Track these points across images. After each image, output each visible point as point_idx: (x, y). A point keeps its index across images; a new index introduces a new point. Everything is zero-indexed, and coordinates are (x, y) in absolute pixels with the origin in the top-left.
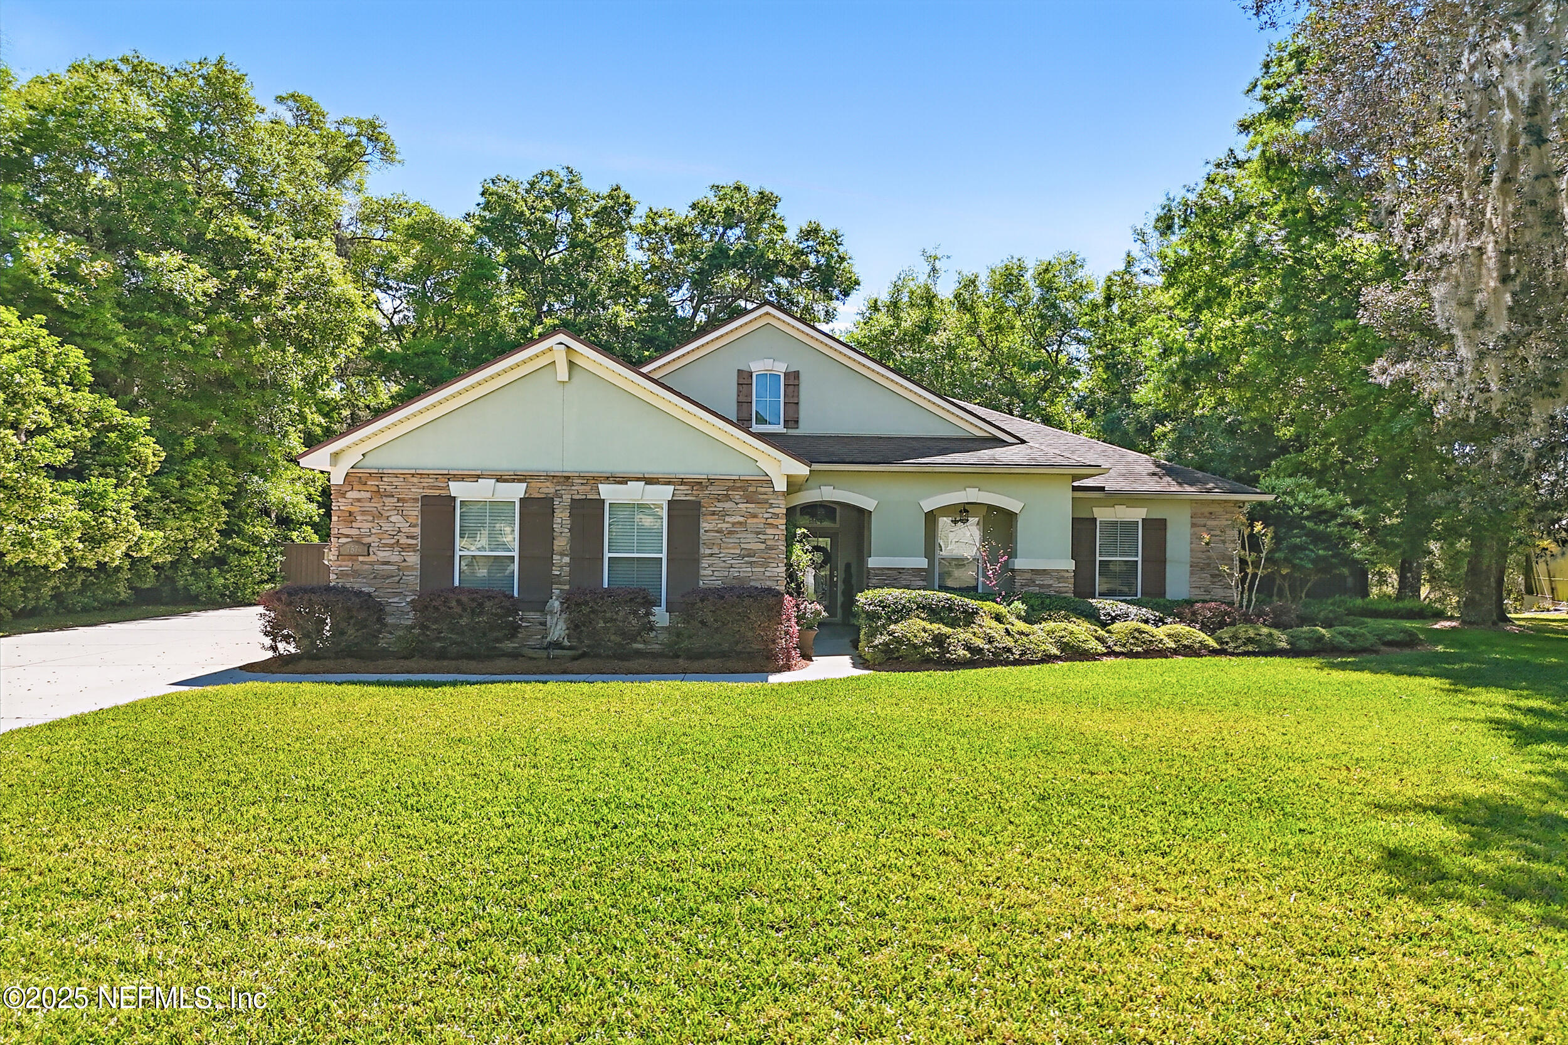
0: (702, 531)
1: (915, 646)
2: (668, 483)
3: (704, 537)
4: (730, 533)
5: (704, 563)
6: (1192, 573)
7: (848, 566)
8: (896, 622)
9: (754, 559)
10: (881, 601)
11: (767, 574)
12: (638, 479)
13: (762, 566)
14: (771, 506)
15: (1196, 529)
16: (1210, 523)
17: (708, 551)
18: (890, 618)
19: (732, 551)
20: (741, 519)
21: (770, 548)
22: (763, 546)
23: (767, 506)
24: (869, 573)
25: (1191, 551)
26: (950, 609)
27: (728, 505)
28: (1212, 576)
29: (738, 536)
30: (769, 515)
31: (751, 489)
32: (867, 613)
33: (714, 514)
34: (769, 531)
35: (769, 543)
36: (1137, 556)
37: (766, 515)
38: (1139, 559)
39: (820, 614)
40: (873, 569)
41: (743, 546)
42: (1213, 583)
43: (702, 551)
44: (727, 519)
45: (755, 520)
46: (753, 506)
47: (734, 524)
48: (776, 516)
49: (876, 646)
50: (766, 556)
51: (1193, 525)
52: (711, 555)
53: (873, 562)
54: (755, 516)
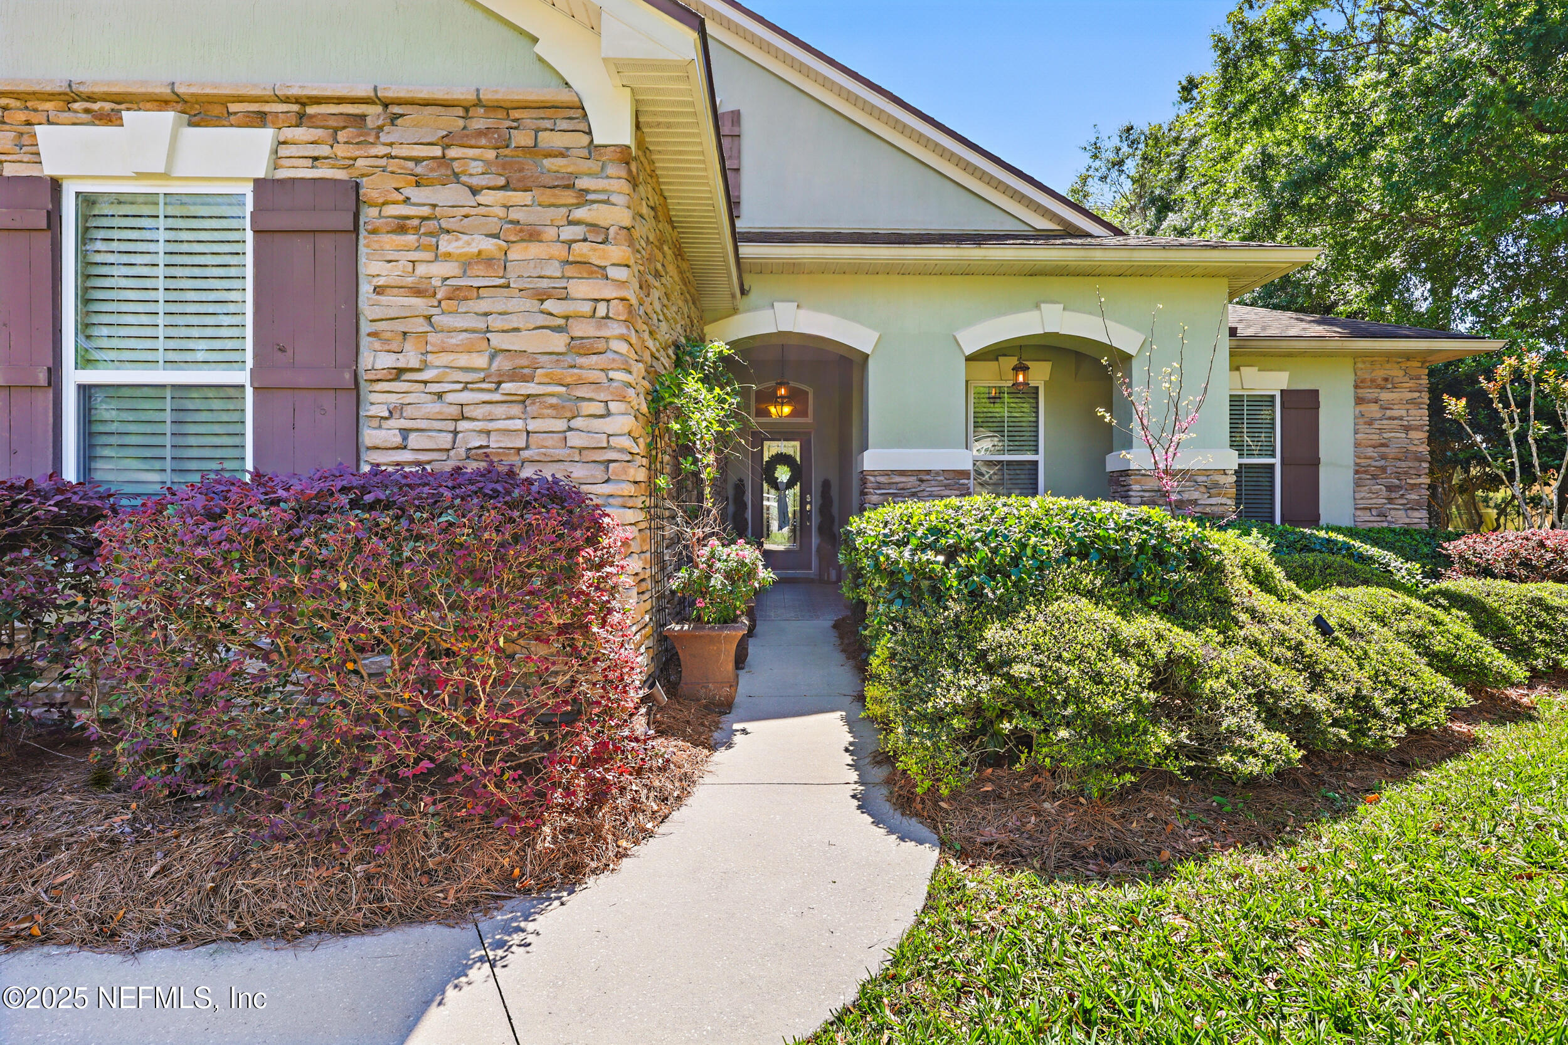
0: (365, 289)
1: (1100, 728)
2: (260, 119)
3: (370, 306)
4: (457, 294)
5: (377, 402)
6: (1358, 484)
7: (826, 485)
8: (1005, 612)
9: (531, 388)
10: (935, 531)
11: (574, 440)
12: (161, 103)
13: (558, 411)
14: (583, 197)
15: (1363, 408)
16: (1385, 396)
17: (386, 361)
18: (976, 595)
19: (463, 360)
20: (489, 245)
21: (581, 347)
22: (558, 342)
23: (569, 197)
24: (864, 481)
25: (1357, 445)
26: (1159, 556)
27: (448, 195)
28: (1390, 488)
29: (483, 306)
30: (577, 232)
31: (521, 138)
32: (892, 573)
33: (402, 229)
34: (581, 288)
35: (580, 329)
36: (1273, 456)
37: (568, 233)
38: (1277, 461)
39: (751, 574)
40: (873, 473)
41: (497, 341)
42: (1390, 500)
43: (367, 359)
44: (446, 244)
45: (534, 250)
46: (525, 197)
47: (467, 264)
48: (599, 234)
49: (938, 718)
50: (570, 375)
51: (1359, 401)
52: (399, 373)
53: (873, 460)
54: (532, 235)
